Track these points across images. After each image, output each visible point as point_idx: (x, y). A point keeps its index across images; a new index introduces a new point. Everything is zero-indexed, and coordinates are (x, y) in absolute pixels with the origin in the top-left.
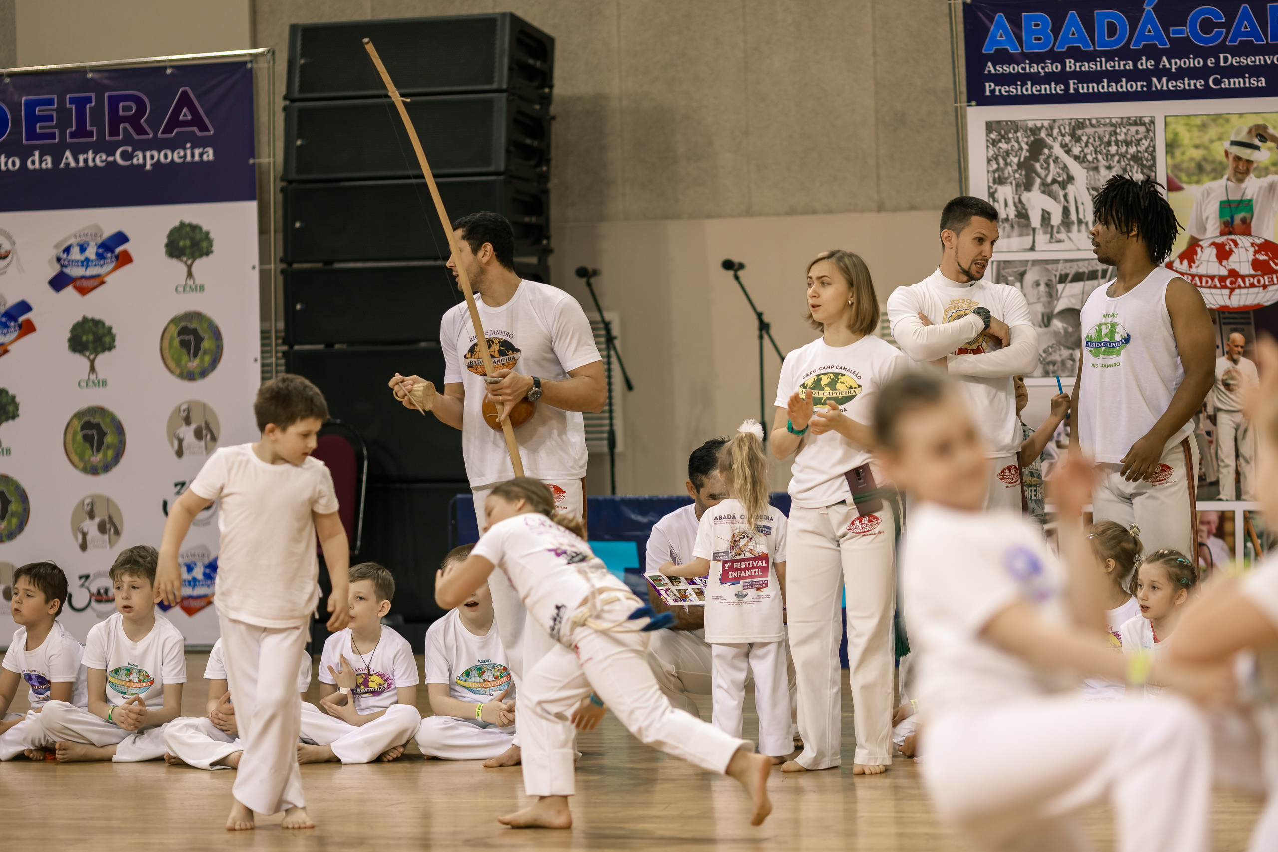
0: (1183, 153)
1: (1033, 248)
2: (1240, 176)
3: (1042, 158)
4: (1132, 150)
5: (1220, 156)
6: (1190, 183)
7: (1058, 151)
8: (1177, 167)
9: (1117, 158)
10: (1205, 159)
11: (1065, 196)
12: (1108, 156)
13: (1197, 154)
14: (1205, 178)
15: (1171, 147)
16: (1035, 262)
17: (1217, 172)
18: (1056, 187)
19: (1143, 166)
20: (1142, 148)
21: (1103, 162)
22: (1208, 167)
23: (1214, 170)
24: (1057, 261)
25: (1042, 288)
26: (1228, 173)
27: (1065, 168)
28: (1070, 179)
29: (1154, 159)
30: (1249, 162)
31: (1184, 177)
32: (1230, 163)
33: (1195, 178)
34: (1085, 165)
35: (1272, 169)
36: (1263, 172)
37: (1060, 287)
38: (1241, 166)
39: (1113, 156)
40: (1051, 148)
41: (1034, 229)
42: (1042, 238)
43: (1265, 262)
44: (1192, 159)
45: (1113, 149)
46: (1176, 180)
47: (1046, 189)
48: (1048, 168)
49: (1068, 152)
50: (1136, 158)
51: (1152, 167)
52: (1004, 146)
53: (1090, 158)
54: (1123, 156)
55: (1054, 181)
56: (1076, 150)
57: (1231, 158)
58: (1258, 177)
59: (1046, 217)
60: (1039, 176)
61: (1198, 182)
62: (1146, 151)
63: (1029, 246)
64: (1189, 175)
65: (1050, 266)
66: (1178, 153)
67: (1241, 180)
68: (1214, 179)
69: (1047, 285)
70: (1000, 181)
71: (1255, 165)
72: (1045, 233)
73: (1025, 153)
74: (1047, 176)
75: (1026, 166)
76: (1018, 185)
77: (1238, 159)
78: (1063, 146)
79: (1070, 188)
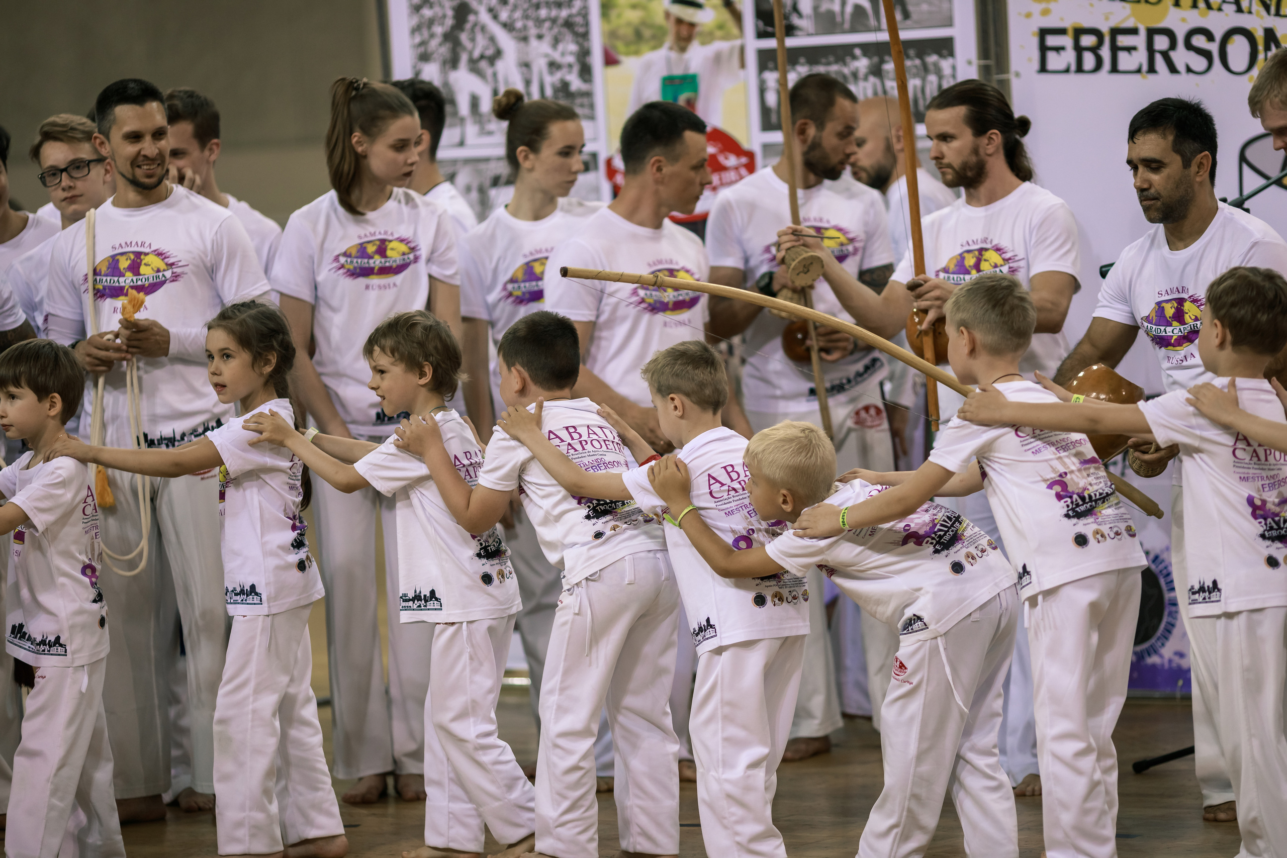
0: (619, 16)
1: (461, 144)
2: (683, 44)
3: (468, 26)
4: (564, 13)
5: (660, 19)
6: (628, 54)
7: (484, 17)
8: (613, 35)
9: (547, 24)
10: (644, 23)
11: (495, 75)
12: (539, 22)
13: (633, 16)
14: (644, 47)
15: (606, 8)
16: (468, 161)
17: (657, 41)
18: (483, 64)
19: (576, 34)
20: (574, 10)
21: (533, 31)
22: (647, 33)
23: (654, 37)
24: (486, 160)
25: (474, 195)
26: (669, 41)
27: (492, 39)
28: (498, 53)
29: (587, 24)
30: (692, 25)
31: (620, 46)
32: (671, 27)
33: (633, 48)
34: (514, 33)
35: (719, 33)
36: (709, 37)
37: (493, 193)
38: (684, 31)
39: (544, 21)
40: (476, 13)
41: (462, 120)
42: (471, 129)
43: (713, 157)
44: (629, 24)
45: (543, 13)
46: (612, 52)
47: (474, 67)
48: (473, 40)
49: (495, 17)
50: (568, 24)
51: (585, 35)
52: (427, 12)
53: (519, 25)
54: (554, 21)
55: (482, 57)
56: (504, 15)
57: (672, 20)
58: (703, 43)
59: (475, 102)
60: (464, 49)
61: (637, 53)
62: (579, 14)
63: (457, 139)
64: (628, 44)
65: (482, 166)
66: (613, 14)
67: (683, 49)
68: (655, 48)
69: (482, 191)
70: (425, 57)
71: (698, 29)
72: (475, 122)
73: (449, 22)
74: (474, 48)
75: (451, 37)
76: (444, 63)
77: (679, 21)
78: (490, 10)
79: (500, 65)
